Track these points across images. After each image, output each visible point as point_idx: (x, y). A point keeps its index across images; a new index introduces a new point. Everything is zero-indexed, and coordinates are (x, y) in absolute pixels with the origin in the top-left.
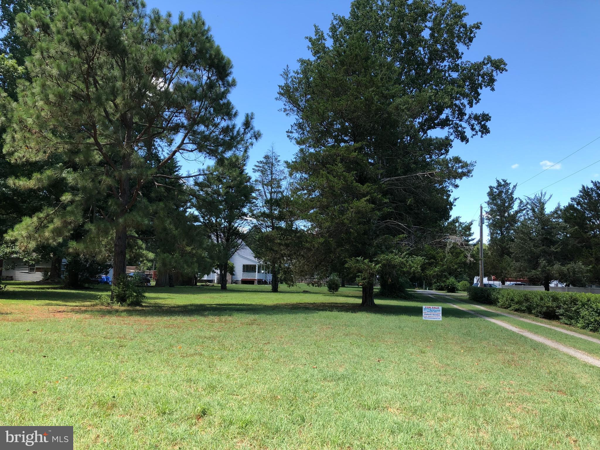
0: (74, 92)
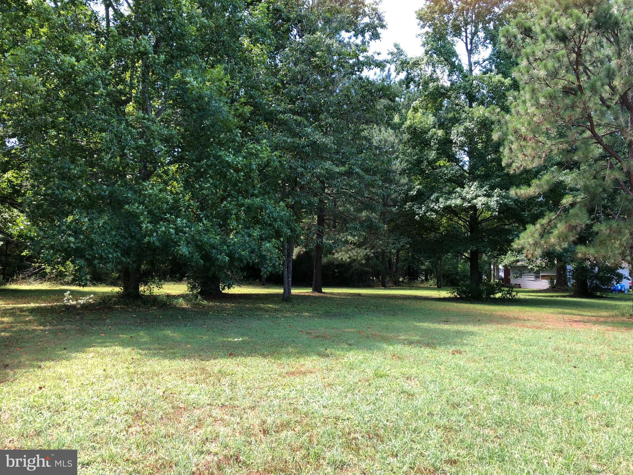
0: (564, 88)
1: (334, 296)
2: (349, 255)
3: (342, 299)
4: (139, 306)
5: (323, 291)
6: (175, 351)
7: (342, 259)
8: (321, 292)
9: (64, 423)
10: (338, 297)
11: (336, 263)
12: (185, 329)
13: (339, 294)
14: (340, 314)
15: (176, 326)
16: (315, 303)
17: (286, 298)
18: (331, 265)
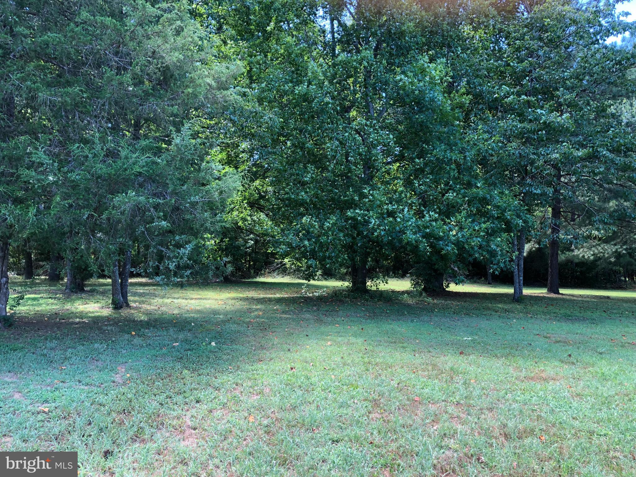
1: (575, 298)
2: (594, 251)
3: (586, 301)
4: (367, 300)
5: (561, 292)
6: (405, 345)
7: (583, 256)
8: (558, 293)
9: (313, 401)
10: (580, 299)
11: (577, 261)
12: (412, 324)
13: (581, 296)
14: (584, 318)
15: (404, 321)
16: (552, 305)
17: (517, 298)
18: (569, 262)
